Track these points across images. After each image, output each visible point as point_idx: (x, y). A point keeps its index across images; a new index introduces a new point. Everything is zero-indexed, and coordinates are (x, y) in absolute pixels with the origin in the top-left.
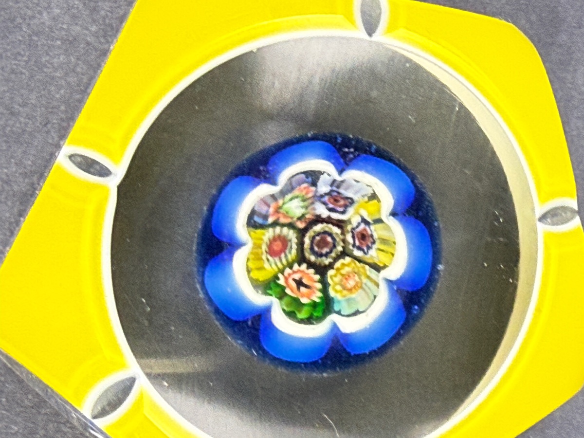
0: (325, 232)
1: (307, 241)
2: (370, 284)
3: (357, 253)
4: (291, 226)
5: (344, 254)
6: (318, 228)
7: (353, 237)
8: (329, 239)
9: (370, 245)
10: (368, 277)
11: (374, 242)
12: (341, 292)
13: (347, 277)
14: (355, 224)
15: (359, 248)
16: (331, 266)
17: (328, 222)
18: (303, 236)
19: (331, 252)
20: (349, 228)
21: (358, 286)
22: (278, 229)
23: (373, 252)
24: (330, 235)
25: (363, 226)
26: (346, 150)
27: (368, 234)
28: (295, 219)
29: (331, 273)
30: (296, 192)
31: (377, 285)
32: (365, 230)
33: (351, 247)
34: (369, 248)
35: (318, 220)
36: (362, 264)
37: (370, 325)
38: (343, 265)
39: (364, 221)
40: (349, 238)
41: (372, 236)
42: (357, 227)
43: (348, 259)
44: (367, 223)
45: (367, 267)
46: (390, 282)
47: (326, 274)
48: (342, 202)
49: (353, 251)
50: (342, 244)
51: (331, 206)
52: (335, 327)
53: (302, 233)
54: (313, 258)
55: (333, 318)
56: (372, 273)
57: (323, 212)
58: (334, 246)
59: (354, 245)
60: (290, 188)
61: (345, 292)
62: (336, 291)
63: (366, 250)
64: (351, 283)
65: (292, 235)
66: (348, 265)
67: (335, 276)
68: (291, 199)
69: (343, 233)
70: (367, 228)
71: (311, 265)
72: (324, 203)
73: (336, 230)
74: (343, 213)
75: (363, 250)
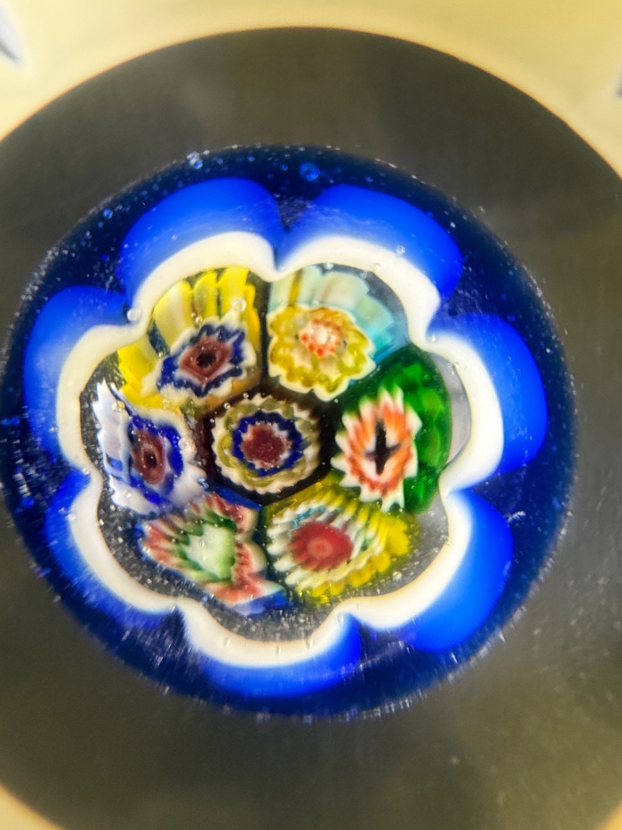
0: (237, 453)
1: (276, 485)
2: (305, 289)
3: (250, 356)
4: (259, 538)
5: (265, 385)
6: (234, 473)
7: (216, 383)
8: (247, 436)
9: (215, 336)
10: (292, 304)
11: (208, 329)
12: (354, 348)
13: (316, 351)
14: (183, 395)
15: (237, 357)
16: (308, 401)
17: (211, 457)
18: (269, 499)
19: (275, 418)
20: (199, 402)
21: (324, 317)
22: (281, 565)
23: (231, 319)
24: (237, 438)
25: (179, 374)
26: (24, 489)
27: (192, 355)
28: (239, 538)
29: (324, 395)
30: (173, 563)
31: (299, 274)
32: (187, 364)
33: (244, 376)
34: (224, 333)
35: (216, 481)
36: (270, 332)
37: (393, 248)
38: (291, 376)
39: (167, 375)
40: (226, 389)
41: (194, 340)
42: (188, 385)
43: (275, 370)
44: (169, 366)
45: (271, 317)
46: (279, 255)
47: (332, 402)
48: (148, 446)
49: (248, 369)
50: (245, 402)
51: (168, 469)
52: (438, 323)
53: (259, 502)
54: (310, 452)
55: (420, 337)
56: (279, 300)
57: (191, 478)
58: (259, 416)
59: (235, 373)
60: (171, 582)
61: (352, 339)
62: (360, 359)
63: (235, 338)
64: (323, 336)
65: (280, 526)
66: (287, 363)
67: (324, 380)
68: (196, 567)
69: (220, 411)
70: (179, 361)
71: (328, 449)
72: (169, 485)
73: (220, 432)
74: (171, 433)
75: (237, 345)
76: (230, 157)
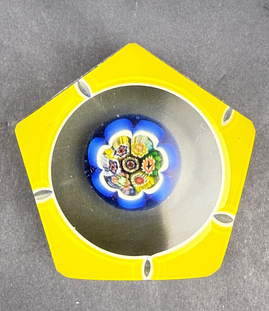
0: (126, 166)
1: (132, 171)
2: (137, 140)
3: (128, 151)
4: (129, 179)
5: (131, 155)
6: (126, 169)
7: (123, 155)
8: (128, 163)
9: (123, 147)
10: (135, 142)
11: (121, 146)
12: (145, 150)
13: (138, 150)
14: (118, 156)
15: (126, 151)
16: (138, 158)
17: (122, 166)
18: (132, 173)
19: (132, 160)
20: (120, 158)
21: (140, 144)
22: (133, 183)
23: (125, 145)
24: (126, 163)
25: (117, 153)
26: (92, 171)
27: (119, 150)
28: (127, 179)
29: (140, 157)
30: (116, 183)
31: (136, 138)
32: (118, 152)
33: (127, 154)
34: (124, 147)
35: (123, 171)
36: (132, 147)
37: (151, 133)
38: (135, 154)
39: (115, 153)
40: (125, 156)
41: (119, 148)
42: (118, 155)
43: (132, 153)
44: (115, 152)
45: (131, 144)
46: (133, 134)
47: (141, 158)
48: (112, 165)
49: (128, 153)
50: (128, 158)
51: (116, 168)
52: (158, 146)
53: (130, 174)
54: (138, 166)
55: (155, 148)
56: (132, 141)
57: (119, 170)
58: (130, 160)
59: (126, 153)
60: (115, 186)
61: (144, 148)
62: (146, 151)
63: (126, 148)
64: (140, 148)
65: (133, 177)
66: (134, 152)
67: (140, 154)
68: (120, 184)
69: (124, 159)
70: (117, 151)
71: (141, 166)
72: (116, 171)
73: (124, 162)
74: (116, 163)
75: (126, 149)
76: (124, 115)
